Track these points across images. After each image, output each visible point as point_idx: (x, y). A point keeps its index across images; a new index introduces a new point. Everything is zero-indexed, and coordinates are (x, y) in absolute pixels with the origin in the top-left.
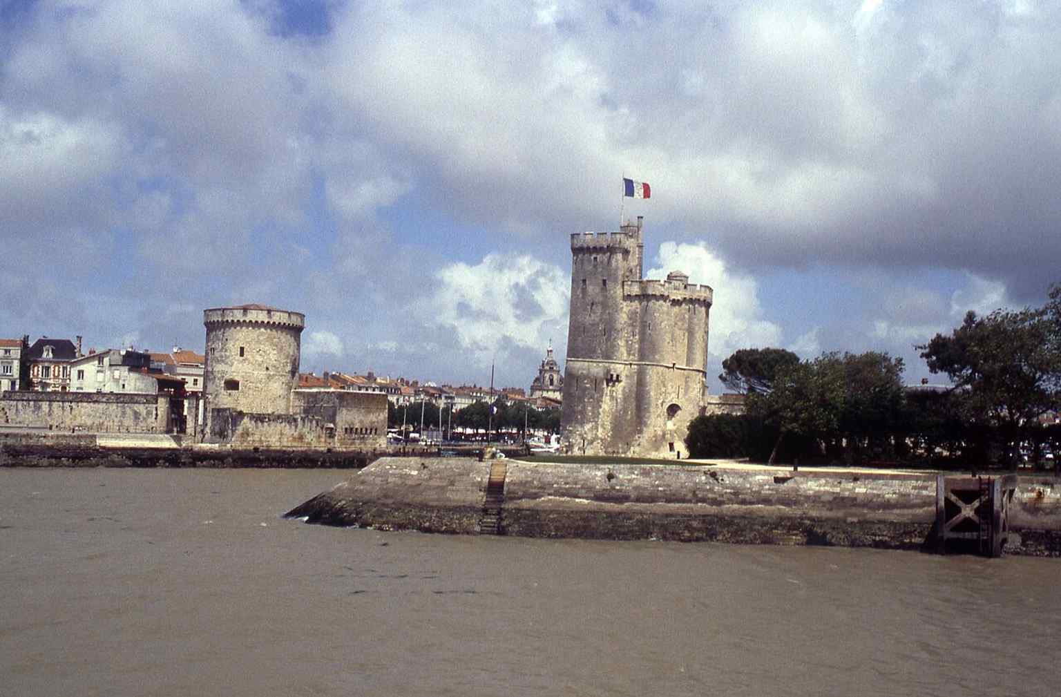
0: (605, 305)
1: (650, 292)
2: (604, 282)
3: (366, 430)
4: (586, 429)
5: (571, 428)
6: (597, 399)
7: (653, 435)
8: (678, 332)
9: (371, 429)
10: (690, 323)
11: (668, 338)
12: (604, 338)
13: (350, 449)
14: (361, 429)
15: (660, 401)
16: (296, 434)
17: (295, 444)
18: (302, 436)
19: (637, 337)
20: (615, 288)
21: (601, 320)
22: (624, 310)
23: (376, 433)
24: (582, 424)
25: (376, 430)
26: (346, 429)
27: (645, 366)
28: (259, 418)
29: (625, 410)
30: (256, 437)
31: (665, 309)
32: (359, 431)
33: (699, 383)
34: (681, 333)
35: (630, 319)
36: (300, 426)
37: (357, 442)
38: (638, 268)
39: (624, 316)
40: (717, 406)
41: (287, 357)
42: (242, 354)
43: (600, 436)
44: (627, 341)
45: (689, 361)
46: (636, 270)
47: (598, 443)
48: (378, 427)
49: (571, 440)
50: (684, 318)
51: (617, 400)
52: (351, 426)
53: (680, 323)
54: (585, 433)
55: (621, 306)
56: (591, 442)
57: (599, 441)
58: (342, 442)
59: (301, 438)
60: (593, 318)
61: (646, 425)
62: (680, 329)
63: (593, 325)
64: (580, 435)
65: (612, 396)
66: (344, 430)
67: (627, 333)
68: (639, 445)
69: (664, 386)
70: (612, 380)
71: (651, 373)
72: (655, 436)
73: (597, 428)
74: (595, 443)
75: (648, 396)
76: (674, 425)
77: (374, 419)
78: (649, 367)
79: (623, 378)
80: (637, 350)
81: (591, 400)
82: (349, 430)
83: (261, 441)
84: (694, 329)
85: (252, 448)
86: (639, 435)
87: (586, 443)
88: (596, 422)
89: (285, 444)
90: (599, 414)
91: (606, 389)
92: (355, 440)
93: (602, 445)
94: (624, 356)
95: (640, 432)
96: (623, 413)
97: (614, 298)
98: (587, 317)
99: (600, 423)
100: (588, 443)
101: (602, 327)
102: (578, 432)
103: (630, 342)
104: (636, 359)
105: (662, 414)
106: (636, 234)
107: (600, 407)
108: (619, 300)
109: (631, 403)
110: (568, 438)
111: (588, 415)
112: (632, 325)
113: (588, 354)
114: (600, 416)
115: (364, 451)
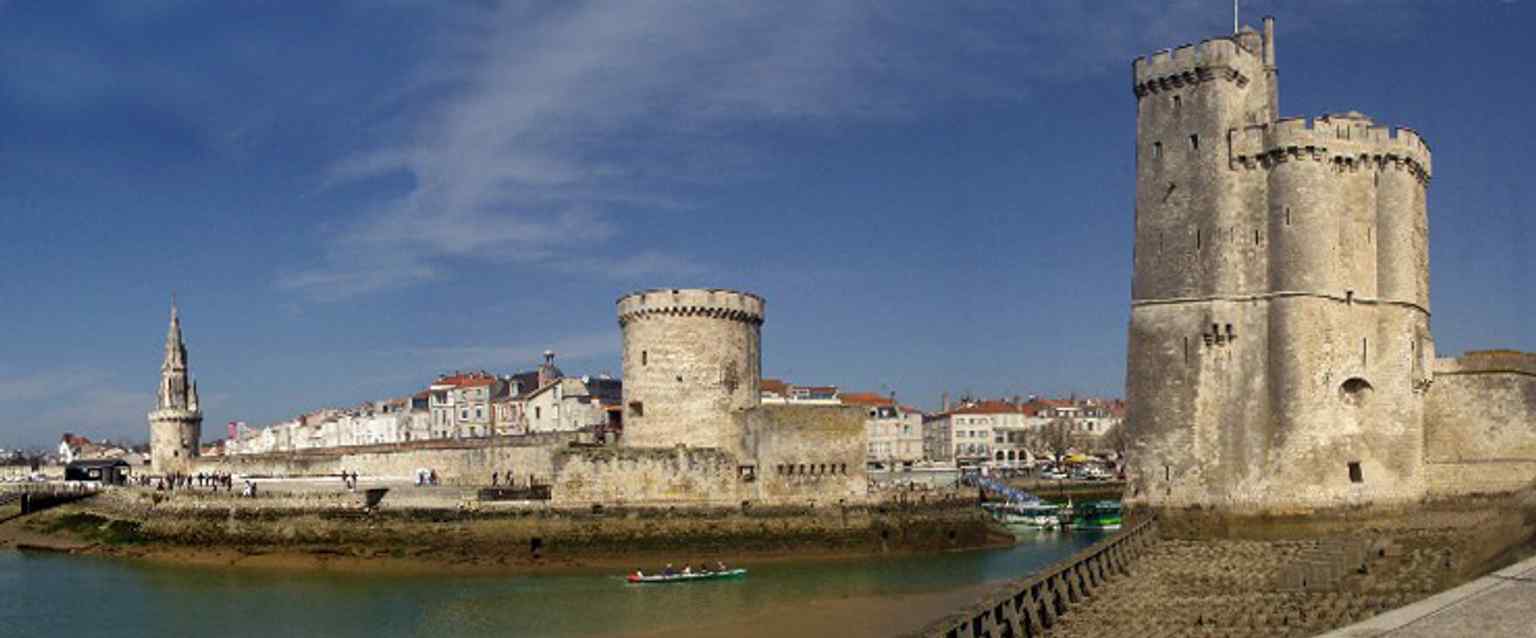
0: (1195, 184)
1: (1284, 144)
2: (1194, 138)
3: (823, 466)
4: (1171, 444)
5: (1143, 444)
6: (1189, 379)
7: (1309, 448)
8: (1356, 229)
9: (834, 466)
10: (1380, 208)
11: (1330, 239)
12: (1199, 251)
13: (790, 502)
14: (813, 467)
15: (1322, 373)
16: (676, 480)
17: (677, 496)
18: (689, 482)
19: (1265, 242)
20: (1214, 148)
21: (1190, 217)
22: (1237, 189)
23: (843, 471)
24: (1161, 435)
25: (844, 466)
26: (782, 465)
27: (1284, 300)
29: (1246, 393)
30: (597, 487)
31: (1320, 177)
32: (807, 469)
33: (1409, 331)
34: (1361, 228)
35: (1249, 205)
36: (684, 467)
37: (803, 488)
39: (1236, 200)
40: (1453, 377)
43: (1197, 456)
44: (1244, 252)
45: (1383, 286)
47: (1195, 472)
48: (847, 462)
49: (1144, 469)
50: (1366, 195)
51: (1229, 377)
52: (791, 462)
53: (1356, 208)
54: (1170, 453)
55: (1228, 181)
56: (1180, 473)
57: (1196, 468)
58: (774, 489)
59: (687, 486)
60: (1176, 216)
61: (1290, 427)
62: (1357, 220)
63: (1174, 229)
64: (1160, 456)
65: (1218, 370)
66: (776, 469)
67: (1244, 236)
68: (1279, 471)
69: (1329, 340)
70: (1213, 334)
71: (1295, 314)
72: (1314, 451)
73: (1191, 441)
74: (1188, 472)
75: (1292, 363)
76: (1360, 424)
77: (840, 450)
78: (1292, 299)
79: (1237, 329)
80: (1265, 271)
81: (1178, 382)
82: (788, 469)
83: (606, 493)
84: (1389, 218)
86: (1278, 450)
87: (1171, 472)
88: (1190, 428)
89: (655, 496)
90: (1195, 410)
91: (1207, 355)
92: (798, 484)
93: (1202, 476)
94: (1241, 282)
95: (1280, 442)
96: (1244, 404)
97: (1213, 167)
98: (1166, 214)
99: (1197, 428)
100: (1176, 473)
101: (1192, 229)
102: (1155, 451)
103: (1251, 254)
104: (1264, 287)
105: (1326, 401)
106: (1260, 49)
107: (1195, 394)
108: (1223, 169)
109: (1259, 382)
110: (1137, 463)
111: (1173, 413)
112: (1253, 218)
113: (1169, 288)
114: (1197, 414)
115: (819, 504)
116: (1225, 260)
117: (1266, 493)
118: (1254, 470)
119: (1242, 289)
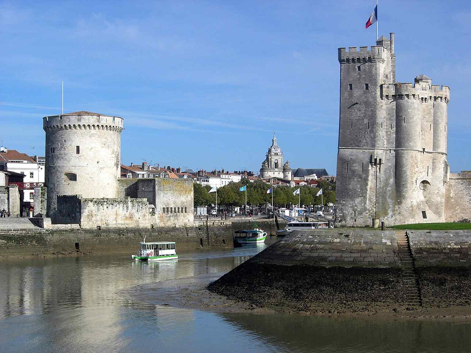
0: (367, 104)
1: (404, 93)
2: (367, 85)
3: (179, 209)
4: (356, 202)
5: (344, 202)
6: (364, 179)
7: (410, 206)
8: (426, 125)
9: (182, 209)
10: (435, 117)
11: (418, 129)
12: (368, 130)
13: (167, 225)
14: (175, 208)
15: (415, 179)
16: (127, 214)
17: (128, 222)
18: (132, 215)
19: (395, 129)
20: (374, 90)
21: (365, 116)
22: (384, 107)
23: (186, 212)
24: (352, 199)
25: (186, 208)
26: (164, 208)
27: (402, 151)
28: (100, 202)
29: (387, 184)
30: (98, 218)
31: (416, 105)
32: (173, 210)
33: (443, 163)
34: (428, 124)
35: (389, 114)
36: (130, 208)
37: (172, 218)
38: (392, 73)
39: (384, 112)
40: (457, 181)
41: (113, 153)
42: (78, 152)
43: (368, 207)
44: (387, 132)
45: (435, 146)
46: (390, 76)
49: (344, 212)
50: (430, 112)
51: (380, 178)
52: (168, 207)
53: (427, 117)
54: (356, 206)
55: (381, 104)
56: (360, 213)
57: (367, 212)
58: (161, 218)
59: (131, 218)
60: (359, 115)
61: (404, 198)
62: (427, 121)
63: (358, 120)
64: (352, 207)
65: (376, 176)
66: (162, 209)
67: (387, 126)
68: (399, 213)
69: (417, 167)
70: (374, 162)
71: (406, 156)
72: (412, 206)
73: (365, 202)
74: (364, 213)
75: (405, 175)
76: (425, 197)
77: (184, 200)
78: (405, 151)
79: (383, 161)
80: (394, 139)
81: (360, 179)
82: (166, 210)
83: (102, 220)
84: (437, 121)
85: (96, 227)
86: (399, 206)
87: (357, 213)
88: (365, 197)
89: (120, 222)
90: (367, 190)
91: (372, 170)
92: (170, 217)
93: (370, 215)
94: (385, 143)
95: (400, 203)
96: (386, 188)
97: (375, 98)
98: (354, 114)
99: (368, 197)
100: (359, 213)
101: (366, 121)
102: (350, 205)
103: (389, 133)
104: (394, 146)
105: (416, 188)
106: (389, 47)
107: (367, 184)
108: (379, 99)
109: (392, 181)
110: (341, 210)
111: (357, 191)
112: (390, 119)
113: (355, 143)
114: (368, 192)
115: (177, 226)
116: (380, 134)
117: (394, 221)
118: (390, 213)
119: (385, 146)
